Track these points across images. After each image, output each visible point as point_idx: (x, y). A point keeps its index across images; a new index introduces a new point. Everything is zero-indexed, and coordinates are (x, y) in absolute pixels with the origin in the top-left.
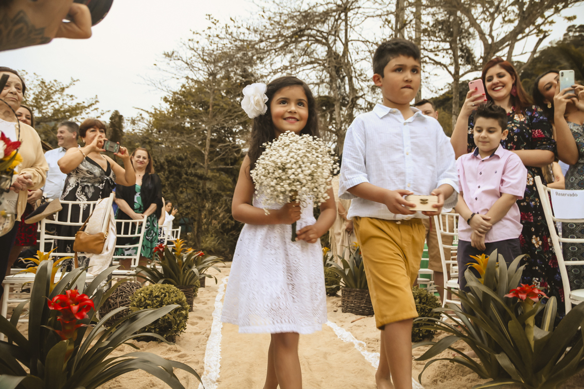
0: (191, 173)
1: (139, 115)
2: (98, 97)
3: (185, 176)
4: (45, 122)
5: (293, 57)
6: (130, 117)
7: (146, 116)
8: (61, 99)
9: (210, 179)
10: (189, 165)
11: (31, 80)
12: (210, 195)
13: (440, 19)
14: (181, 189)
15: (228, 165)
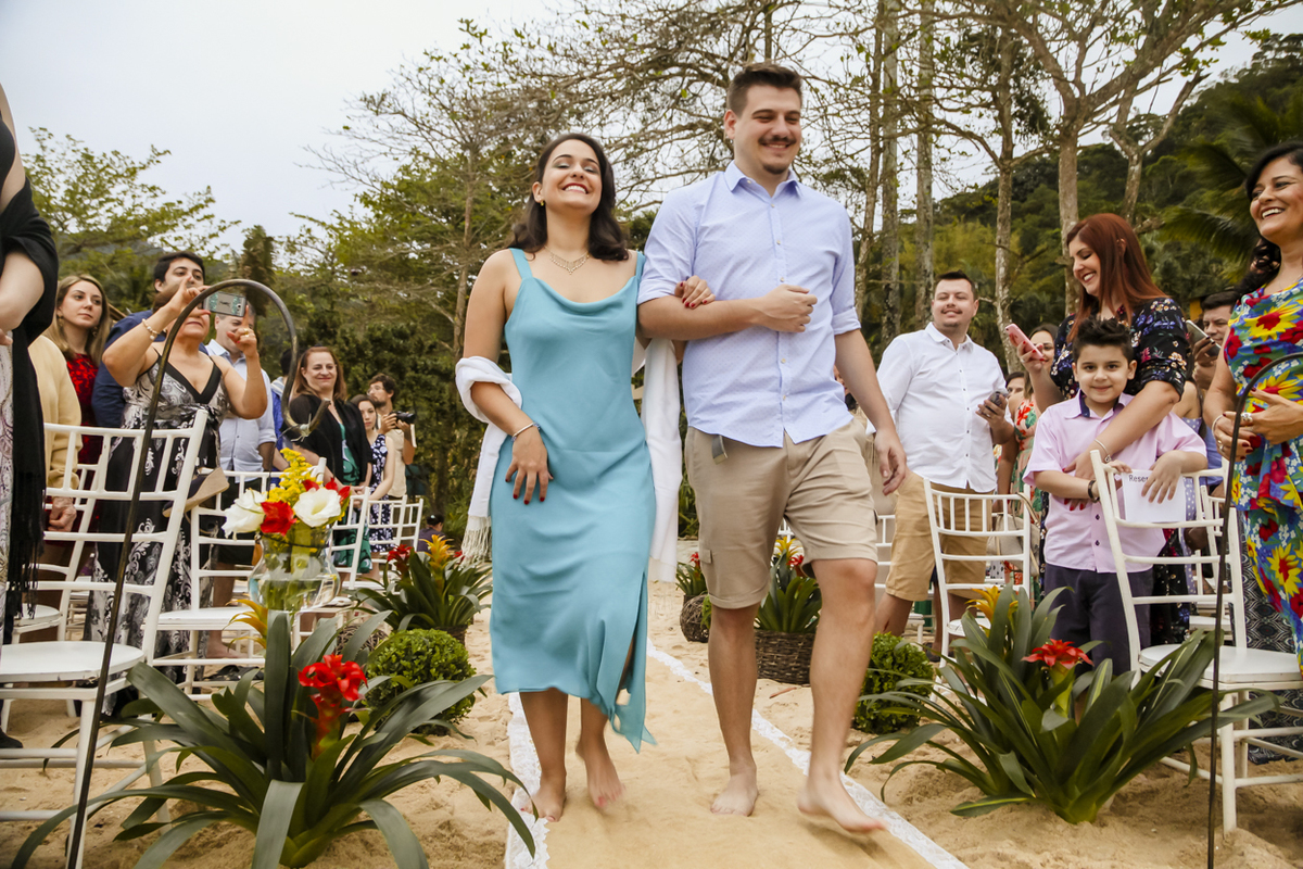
0: (426, 367)
1: (304, 232)
2: (212, 190)
3: (410, 374)
4: (93, 246)
5: (650, 110)
6: (285, 235)
7: (320, 233)
8: (130, 194)
10: (420, 349)
11: (59, 150)
13: (974, 32)
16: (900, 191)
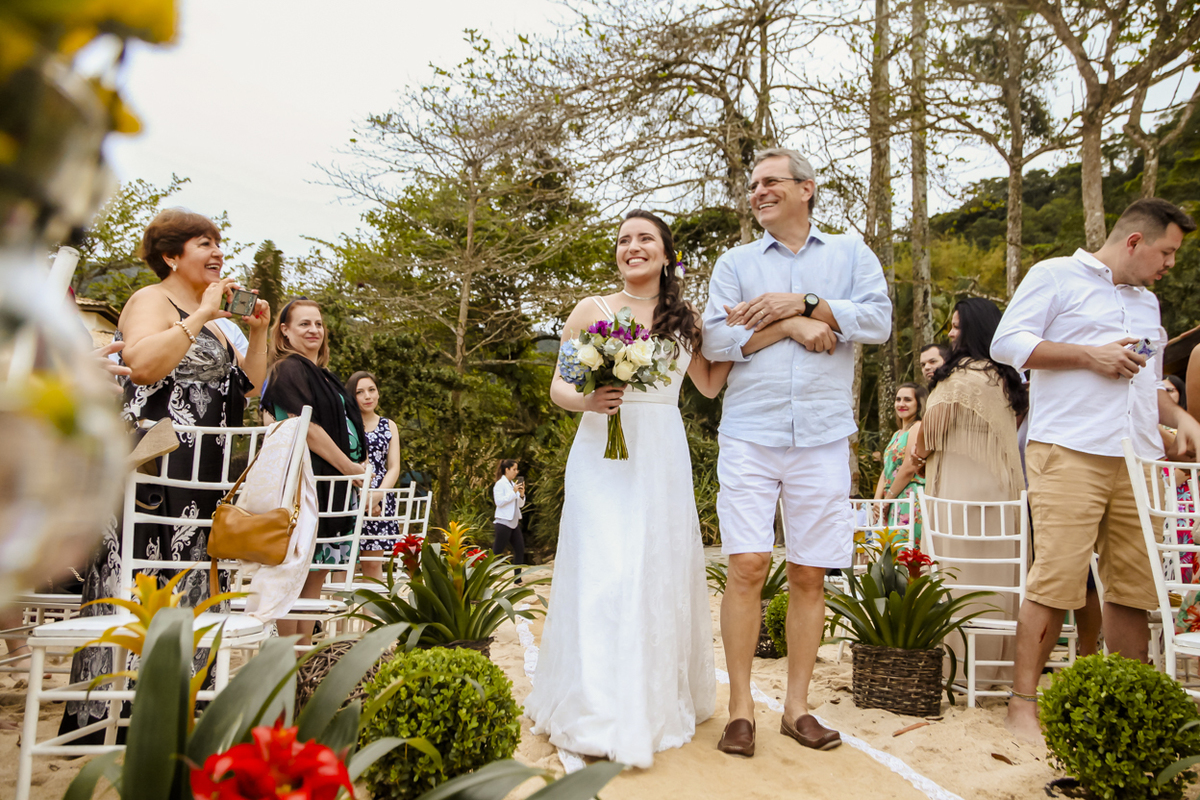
0: (429, 375)
1: (313, 254)
2: (229, 215)
3: (415, 381)
4: (118, 269)
5: (647, 124)
6: (296, 256)
7: (328, 254)
9: (469, 389)
10: (424, 357)
12: (467, 422)
13: (973, 35)
14: (406, 409)
15: (506, 358)
16: (895, 199)
